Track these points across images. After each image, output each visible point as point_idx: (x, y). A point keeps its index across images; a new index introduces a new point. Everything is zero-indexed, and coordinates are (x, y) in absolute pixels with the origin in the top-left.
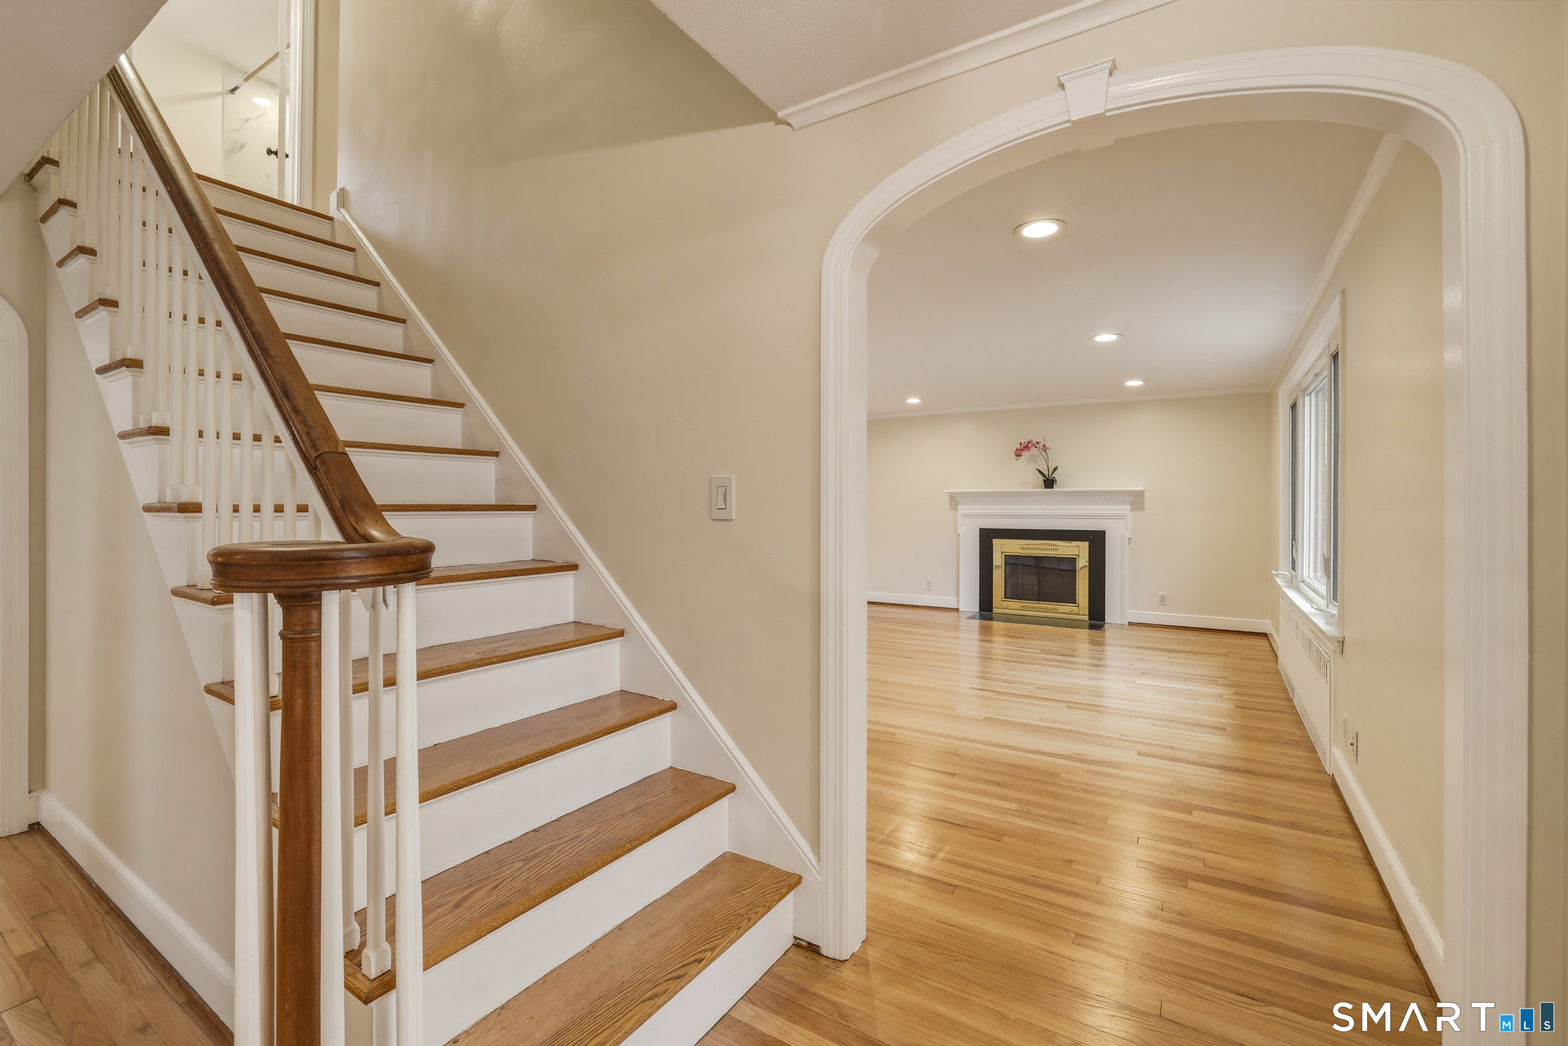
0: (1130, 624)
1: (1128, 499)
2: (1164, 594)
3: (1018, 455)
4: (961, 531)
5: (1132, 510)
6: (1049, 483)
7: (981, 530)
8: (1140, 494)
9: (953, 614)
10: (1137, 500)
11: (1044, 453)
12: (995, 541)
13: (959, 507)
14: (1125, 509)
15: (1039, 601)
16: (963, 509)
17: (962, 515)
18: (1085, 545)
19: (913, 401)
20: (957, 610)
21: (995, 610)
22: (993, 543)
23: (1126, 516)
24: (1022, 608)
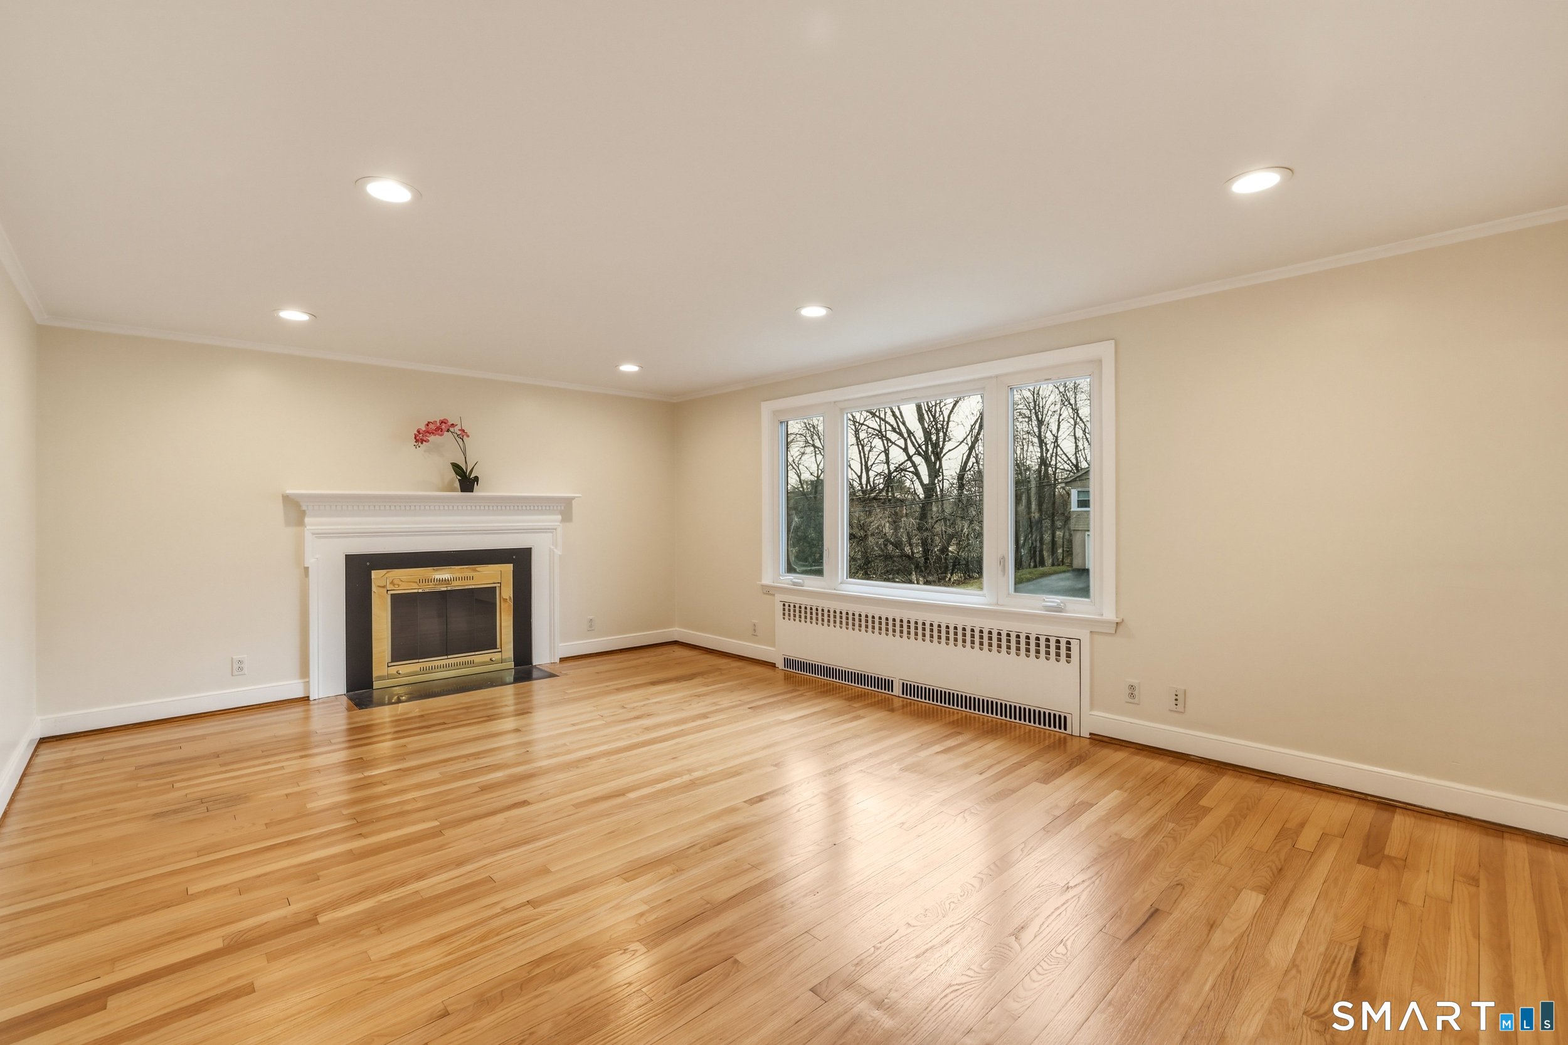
0: (562, 660)
1: (559, 508)
2: (591, 617)
3: (420, 438)
4: (310, 561)
5: (563, 521)
6: (467, 482)
7: (350, 559)
8: (568, 502)
9: (296, 712)
10: (564, 507)
11: (460, 441)
12: (375, 574)
13: (307, 520)
14: (553, 520)
15: (447, 655)
16: (312, 523)
17: (313, 534)
18: (509, 567)
19: (294, 315)
20: (306, 699)
21: (376, 685)
22: (373, 577)
23: (555, 529)
24: (424, 671)
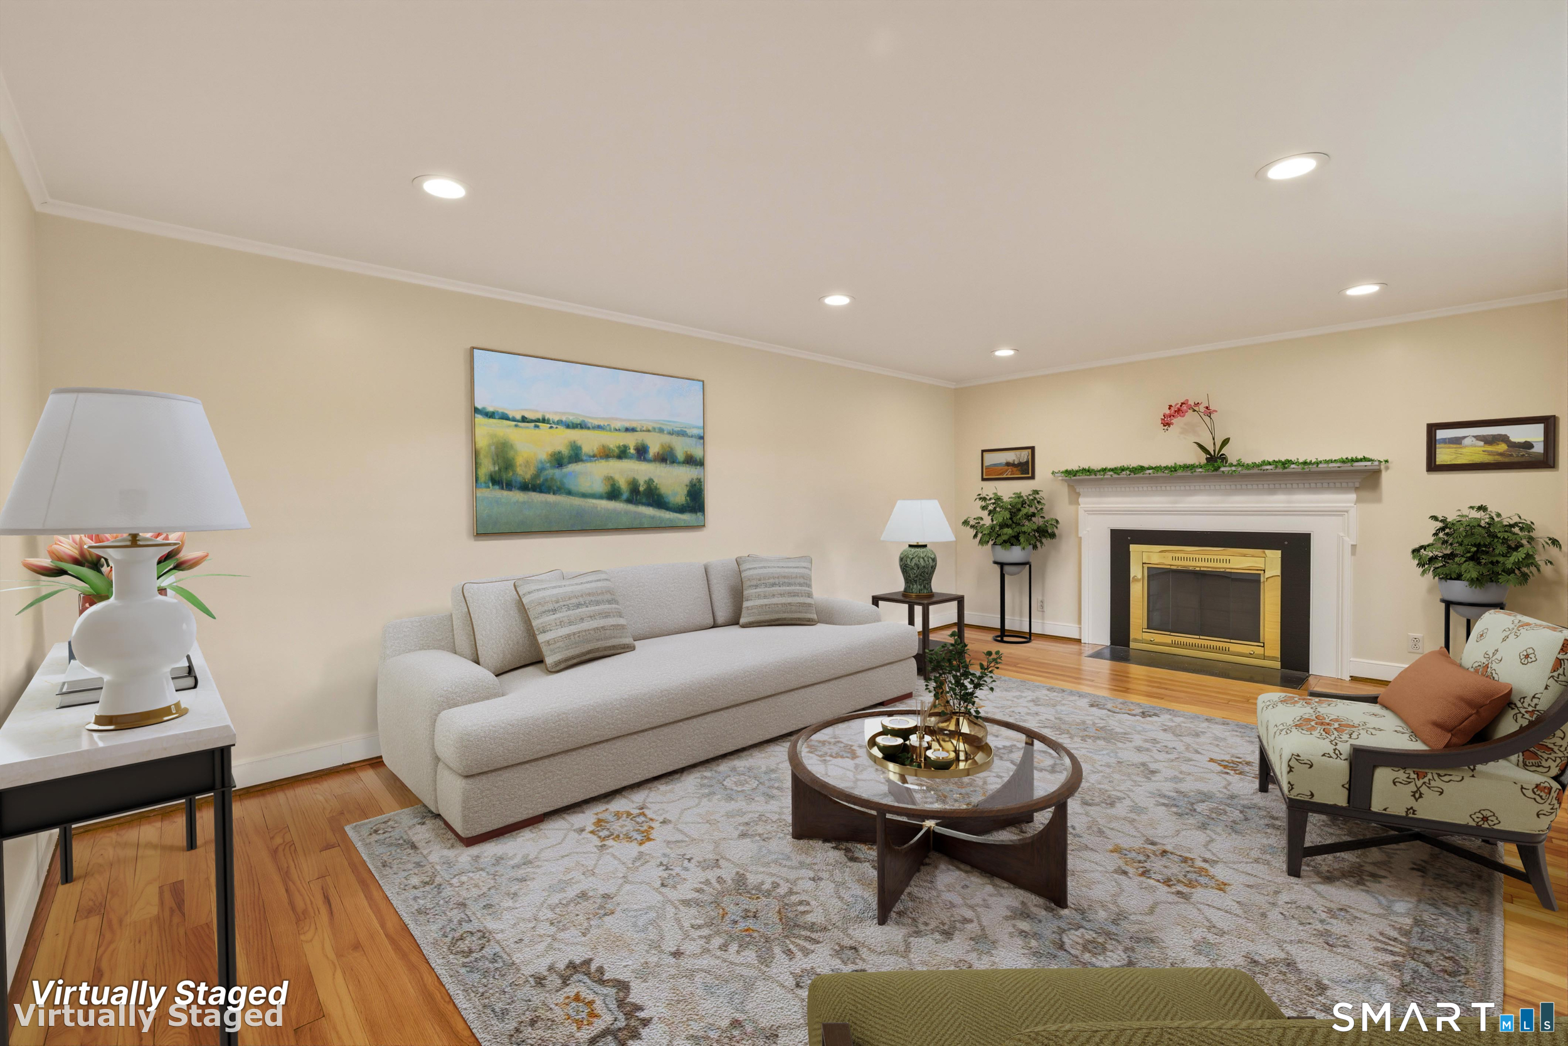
0: (1352, 679)
3: (1166, 423)
4: (1083, 531)
5: (1358, 502)
7: (1114, 532)
9: (1074, 648)
11: (1207, 419)
12: (1133, 548)
13: (1081, 500)
14: (1345, 500)
15: (1200, 635)
16: (1086, 501)
17: (1085, 511)
18: (1274, 555)
20: (1079, 641)
21: (1132, 645)
22: (1131, 549)
23: (1347, 512)
24: (1174, 645)
